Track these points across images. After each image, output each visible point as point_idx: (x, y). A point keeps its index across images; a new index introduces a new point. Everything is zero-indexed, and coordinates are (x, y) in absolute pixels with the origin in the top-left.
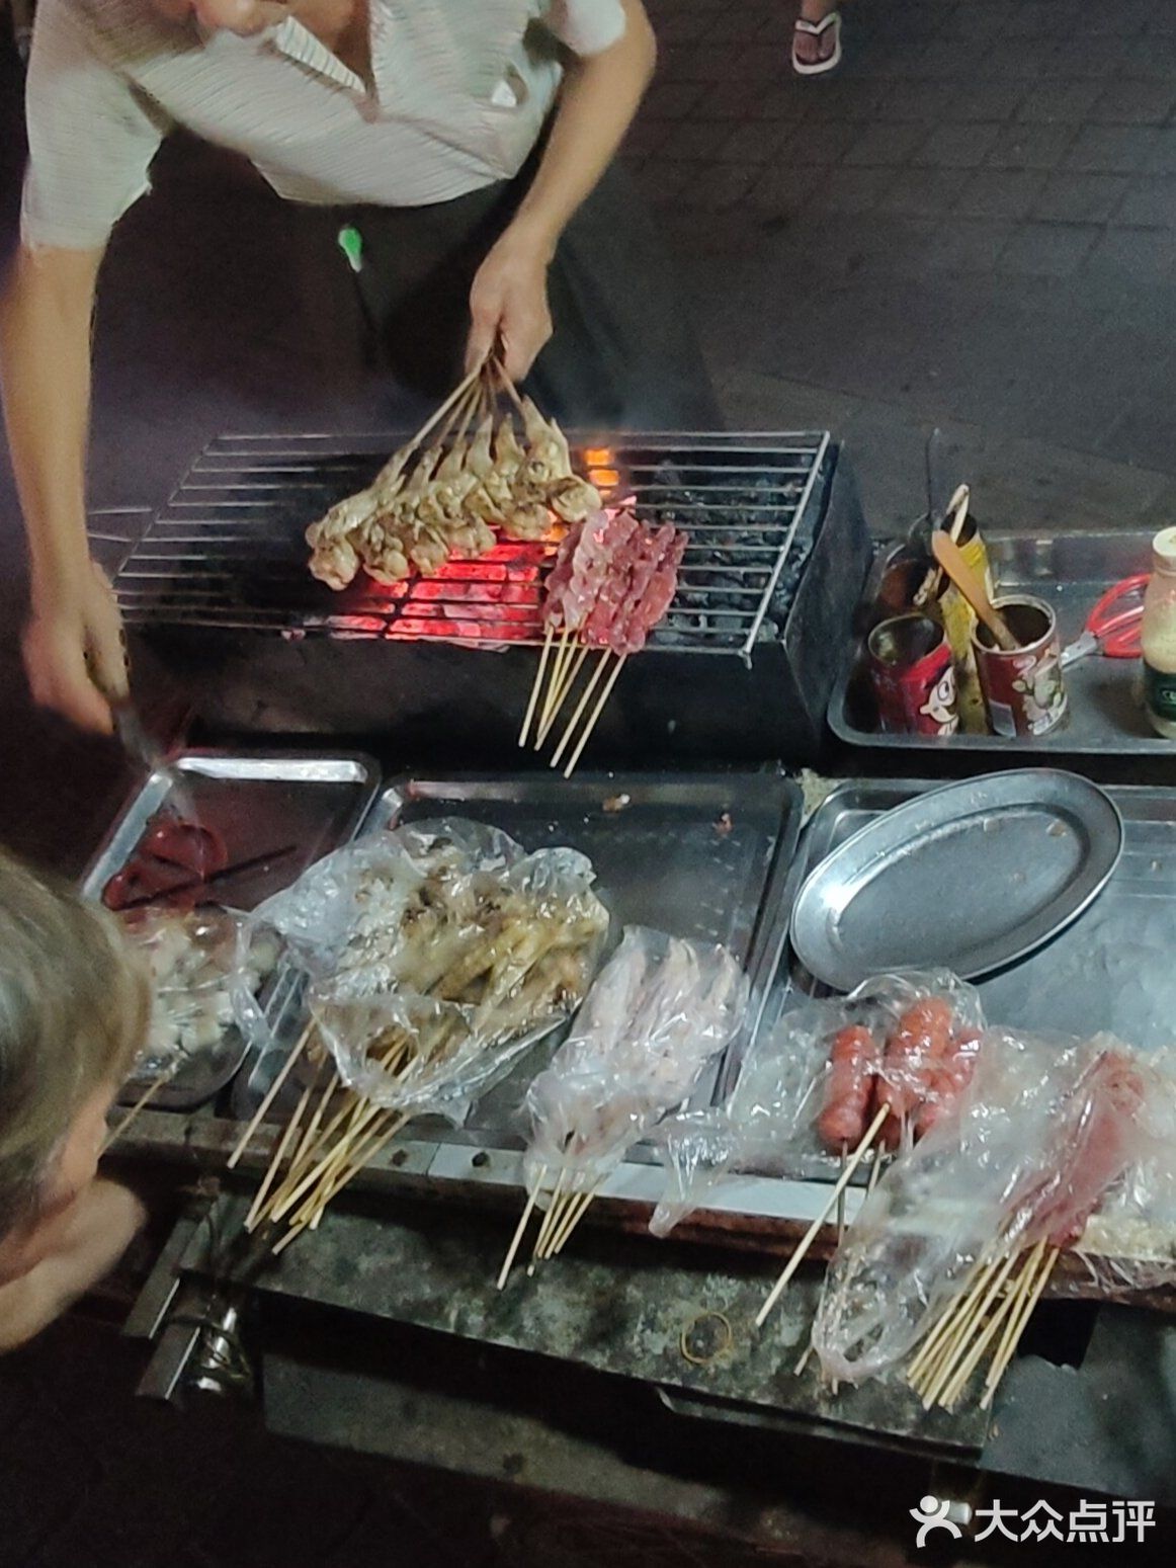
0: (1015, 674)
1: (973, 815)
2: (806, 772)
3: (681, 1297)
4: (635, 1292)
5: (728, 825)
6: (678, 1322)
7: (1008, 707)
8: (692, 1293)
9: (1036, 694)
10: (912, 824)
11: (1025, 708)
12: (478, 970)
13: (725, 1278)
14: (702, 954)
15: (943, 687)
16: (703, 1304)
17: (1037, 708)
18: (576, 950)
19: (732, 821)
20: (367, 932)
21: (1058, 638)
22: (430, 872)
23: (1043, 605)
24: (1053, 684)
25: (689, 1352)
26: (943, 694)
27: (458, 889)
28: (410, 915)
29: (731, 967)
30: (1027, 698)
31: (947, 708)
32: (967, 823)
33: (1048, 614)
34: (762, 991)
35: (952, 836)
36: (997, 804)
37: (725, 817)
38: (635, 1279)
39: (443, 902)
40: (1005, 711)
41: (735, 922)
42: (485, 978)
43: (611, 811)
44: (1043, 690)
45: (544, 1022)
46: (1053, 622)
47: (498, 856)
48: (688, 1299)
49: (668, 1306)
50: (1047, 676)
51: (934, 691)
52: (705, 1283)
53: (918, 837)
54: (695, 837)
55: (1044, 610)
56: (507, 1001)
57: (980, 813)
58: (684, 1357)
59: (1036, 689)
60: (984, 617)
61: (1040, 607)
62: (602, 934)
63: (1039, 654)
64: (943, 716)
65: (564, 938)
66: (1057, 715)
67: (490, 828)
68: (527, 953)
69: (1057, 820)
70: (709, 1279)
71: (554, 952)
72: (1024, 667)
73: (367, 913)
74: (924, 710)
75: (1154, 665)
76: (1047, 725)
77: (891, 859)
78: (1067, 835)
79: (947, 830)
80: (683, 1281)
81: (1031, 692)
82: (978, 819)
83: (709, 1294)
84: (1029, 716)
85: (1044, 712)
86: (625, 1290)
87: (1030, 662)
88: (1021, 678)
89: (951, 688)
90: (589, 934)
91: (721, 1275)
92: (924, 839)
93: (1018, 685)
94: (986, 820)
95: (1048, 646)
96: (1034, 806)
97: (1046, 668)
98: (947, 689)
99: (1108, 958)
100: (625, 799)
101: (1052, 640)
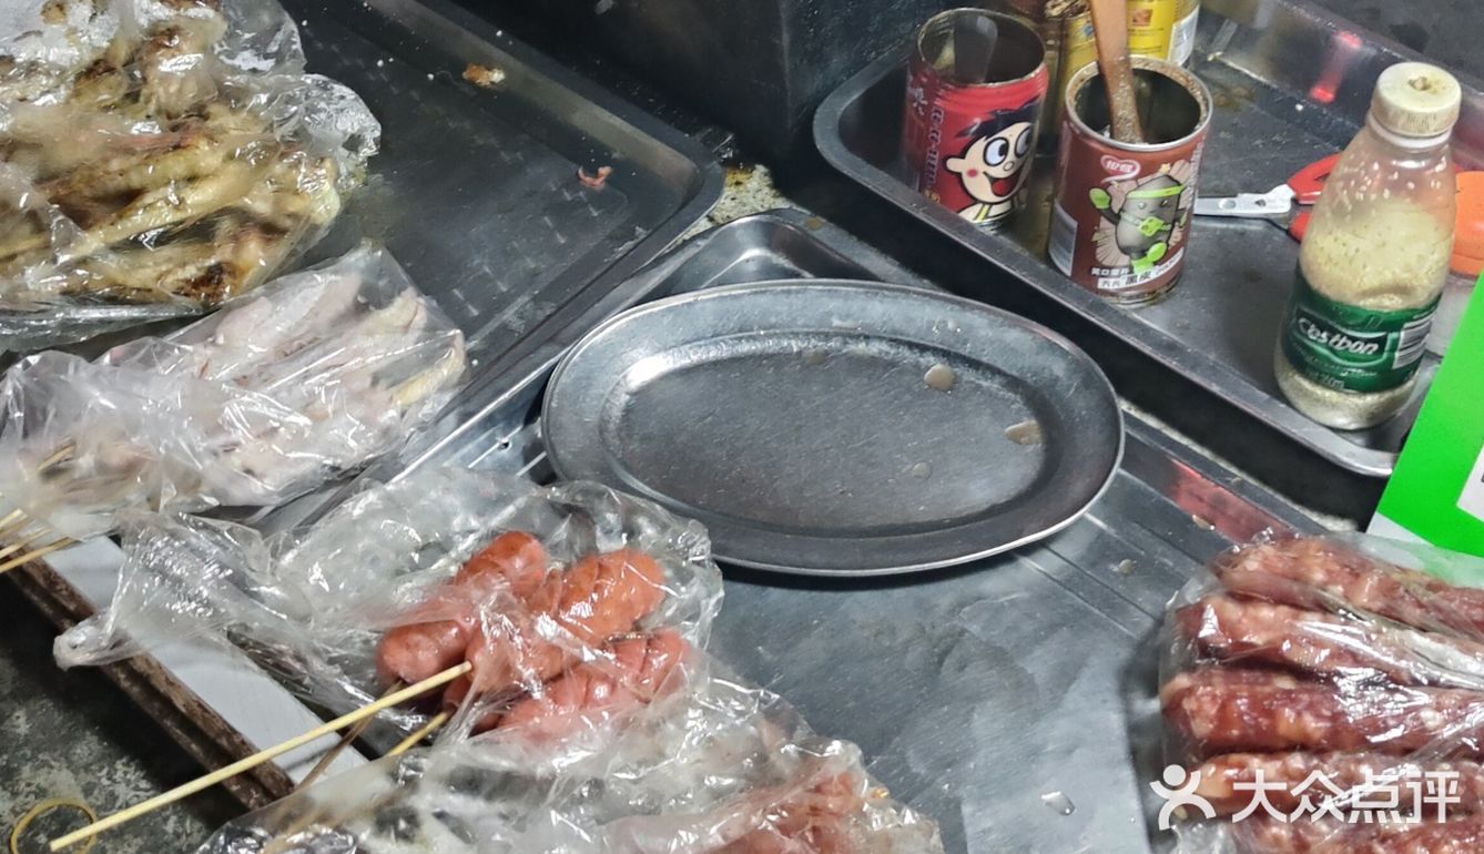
0: (1099, 177)
1: (923, 349)
2: (761, 169)
3: (70, 765)
4: (22, 720)
5: (599, 183)
6: (41, 793)
7: (1074, 224)
8: (87, 768)
9: (1122, 224)
10: (830, 314)
11: (1096, 237)
12: (119, 183)
13: (140, 774)
14: (431, 329)
15: (998, 144)
16: (88, 791)
17: (1116, 251)
18: (270, 230)
19: (609, 180)
20: (21, 58)
21: (1196, 157)
22: (155, 24)
23: (1205, 99)
24: (1155, 225)
25: (19, 841)
26: (994, 156)
27: (177, 65)
28: (96, 70)
29: (453, 364)
30: (1104, 223)
31: (994, 181)
32: (908, 356)
33: (1203, 115)
34: (463, 420)
35: (873, 362)
36: (966, 350)
37: (604, 171)
38: (35, 705)
39: (143, 72)
40: (1067, 227)
41: (509, 315)
42: (127, 198)
43: (472, 83)
44: (1137, 225)
45: (164, 301)
46: (1200, 129)
47: (267, 57)
48: (76, 772)
49: (45, 764)
50: (1150, 207)
51: (981, 143)
52: (112, 765)
53: (827, 337)
54: (546, 174)
55: (1203, 107)
56: (133, 245)
57: (935, 351)
58: (9, 841)
59: (1124, 215)
60: (1107, 72)
61: (1199, 99)
62: (315, 228)
63: (1149, 167)
64: (981, 188)
65: (260, 205)
66: (1146, 276)
67: (287, 16)
68: (200, 198)
69: (1034, 422)
70: (119, 765)
71: (244, 218)
72: (1118, 172)
73: (39, 33)
74: (954, 165)
75: (1304, 268)
76: (1123, 283)
77: (771, 345)
78: (1034, 448)
79: (875, 348)
80: (88, 746)
81: (1115, 218)
82: (928, 359)
83: (105, 782)
84: (1100, 254)
85: (1125, 260)
86: (14, 710)
87: (1130, 170)
88: (1105, 187)
89: (1011, 156)
90: (294, 216)
91: (140, 767)
92: (834, 344)
93: (1097, 195)
94: (936, 367)
95: (1172, 161)
96: (1013, 383)
97: (1152, 192)
98: (1004, 151)
99: (956, 653)
100: (497, 76)
101: (1185, 155)
